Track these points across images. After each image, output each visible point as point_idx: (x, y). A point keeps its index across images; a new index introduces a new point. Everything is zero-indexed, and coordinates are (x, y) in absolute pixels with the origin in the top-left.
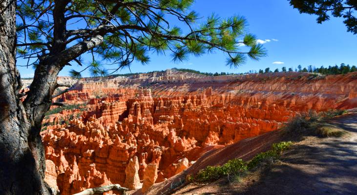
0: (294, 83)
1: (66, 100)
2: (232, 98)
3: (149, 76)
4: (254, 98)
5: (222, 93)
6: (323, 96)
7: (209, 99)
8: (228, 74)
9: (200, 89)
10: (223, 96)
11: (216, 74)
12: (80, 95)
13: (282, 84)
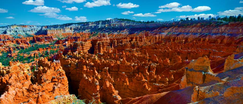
0: (207, 27)
1: (37, 42)
2: (163, 37)
3: (96, 24)
4: (180, 37)
5: (156, 34)
6: (228, 35)
7: (148, 38)
8: (156, 22)
9: (137, 32)
10: (157, 36)
11: (148, 22)
12: (46, 38)
13: (198, 28)
